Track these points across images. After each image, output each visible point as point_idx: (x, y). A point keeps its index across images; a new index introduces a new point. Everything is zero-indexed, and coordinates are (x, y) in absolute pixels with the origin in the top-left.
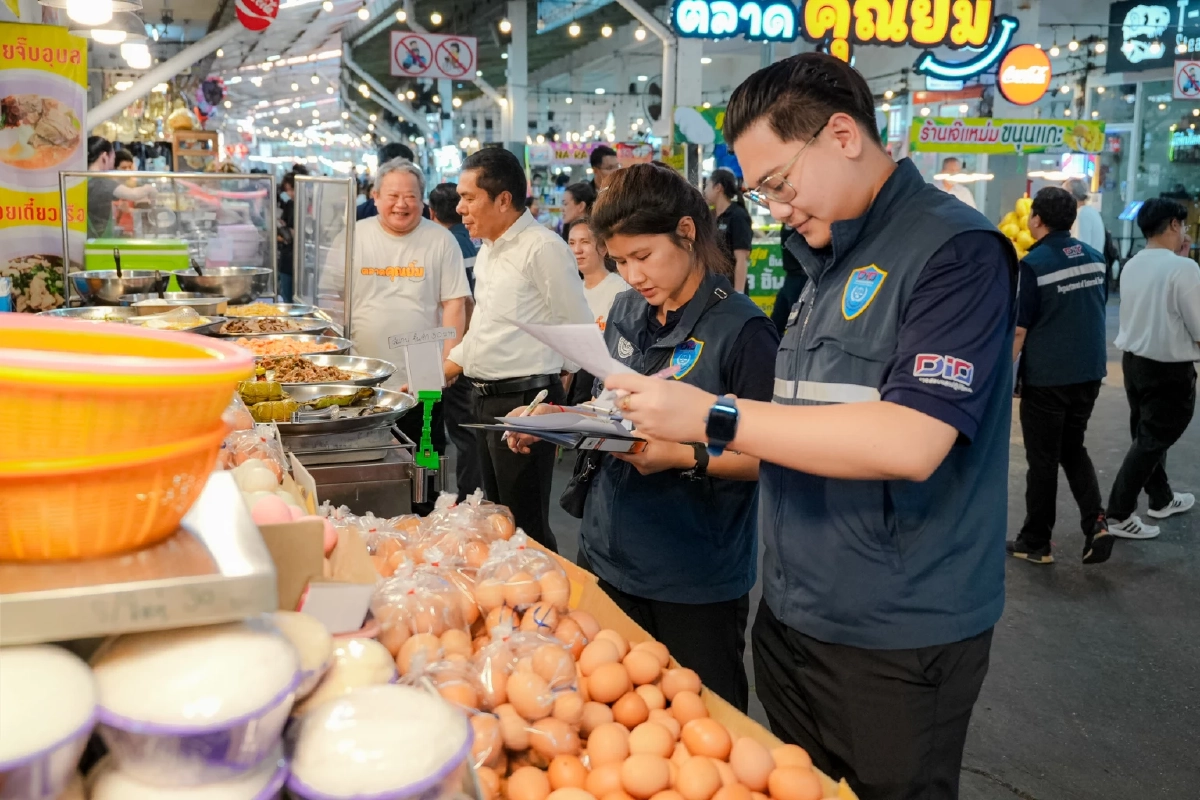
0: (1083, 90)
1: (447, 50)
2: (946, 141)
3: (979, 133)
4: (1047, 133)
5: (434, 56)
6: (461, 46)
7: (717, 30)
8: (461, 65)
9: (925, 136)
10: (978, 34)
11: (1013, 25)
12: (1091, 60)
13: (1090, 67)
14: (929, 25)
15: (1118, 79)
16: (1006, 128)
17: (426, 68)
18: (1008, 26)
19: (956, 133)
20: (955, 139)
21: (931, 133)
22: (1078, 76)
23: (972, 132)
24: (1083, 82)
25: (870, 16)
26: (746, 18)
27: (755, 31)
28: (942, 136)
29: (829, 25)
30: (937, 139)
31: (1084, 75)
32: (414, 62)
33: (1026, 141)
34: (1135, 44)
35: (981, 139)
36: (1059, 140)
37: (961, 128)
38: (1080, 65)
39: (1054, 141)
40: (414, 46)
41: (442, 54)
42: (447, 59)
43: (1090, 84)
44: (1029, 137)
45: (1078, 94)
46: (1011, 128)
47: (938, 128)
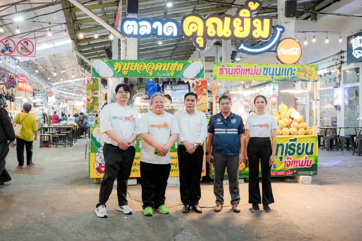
0: (340, 71)
1: (22, 44)
2: (233, 75)
3: (250, 71)
4: (287, 71)
5: (16, 47)
6: (29, 43)
7: (142, 33)
8: (29, 51)
9: (221, 72)
10: (265, 34)
11: (281, 30)
12: (342, 60)
13: (342, 62)
14: (242, 30)
15: (353, 66)
16: (265, 69)
17: (12, 52)
18: (279, 30)
19: (238, 71)
20: (237, 74)
21: (225, 71)
22: (338, 66)
23: (247, 70)
24: (340, 68)
25: (213, 26)
26: (155, 28)
27: (160, 33)
28: (230, 72)
29: (194, 30)
30: (228, 74)
31: (340, 66)
32: (7, 49)
33: (277, 75)
34: (357, 51)
35: (251, 74)
36: (294, 74)
37: (241, 69)
38: (338, 62)
39: (291, 75)
40: (7, 42)
41: (20, 46)
42: (22, 48)
43: (343, 69)
44: (278, 73)
45: (338, 73)
46: (267, 68)
47: (228, 68)
